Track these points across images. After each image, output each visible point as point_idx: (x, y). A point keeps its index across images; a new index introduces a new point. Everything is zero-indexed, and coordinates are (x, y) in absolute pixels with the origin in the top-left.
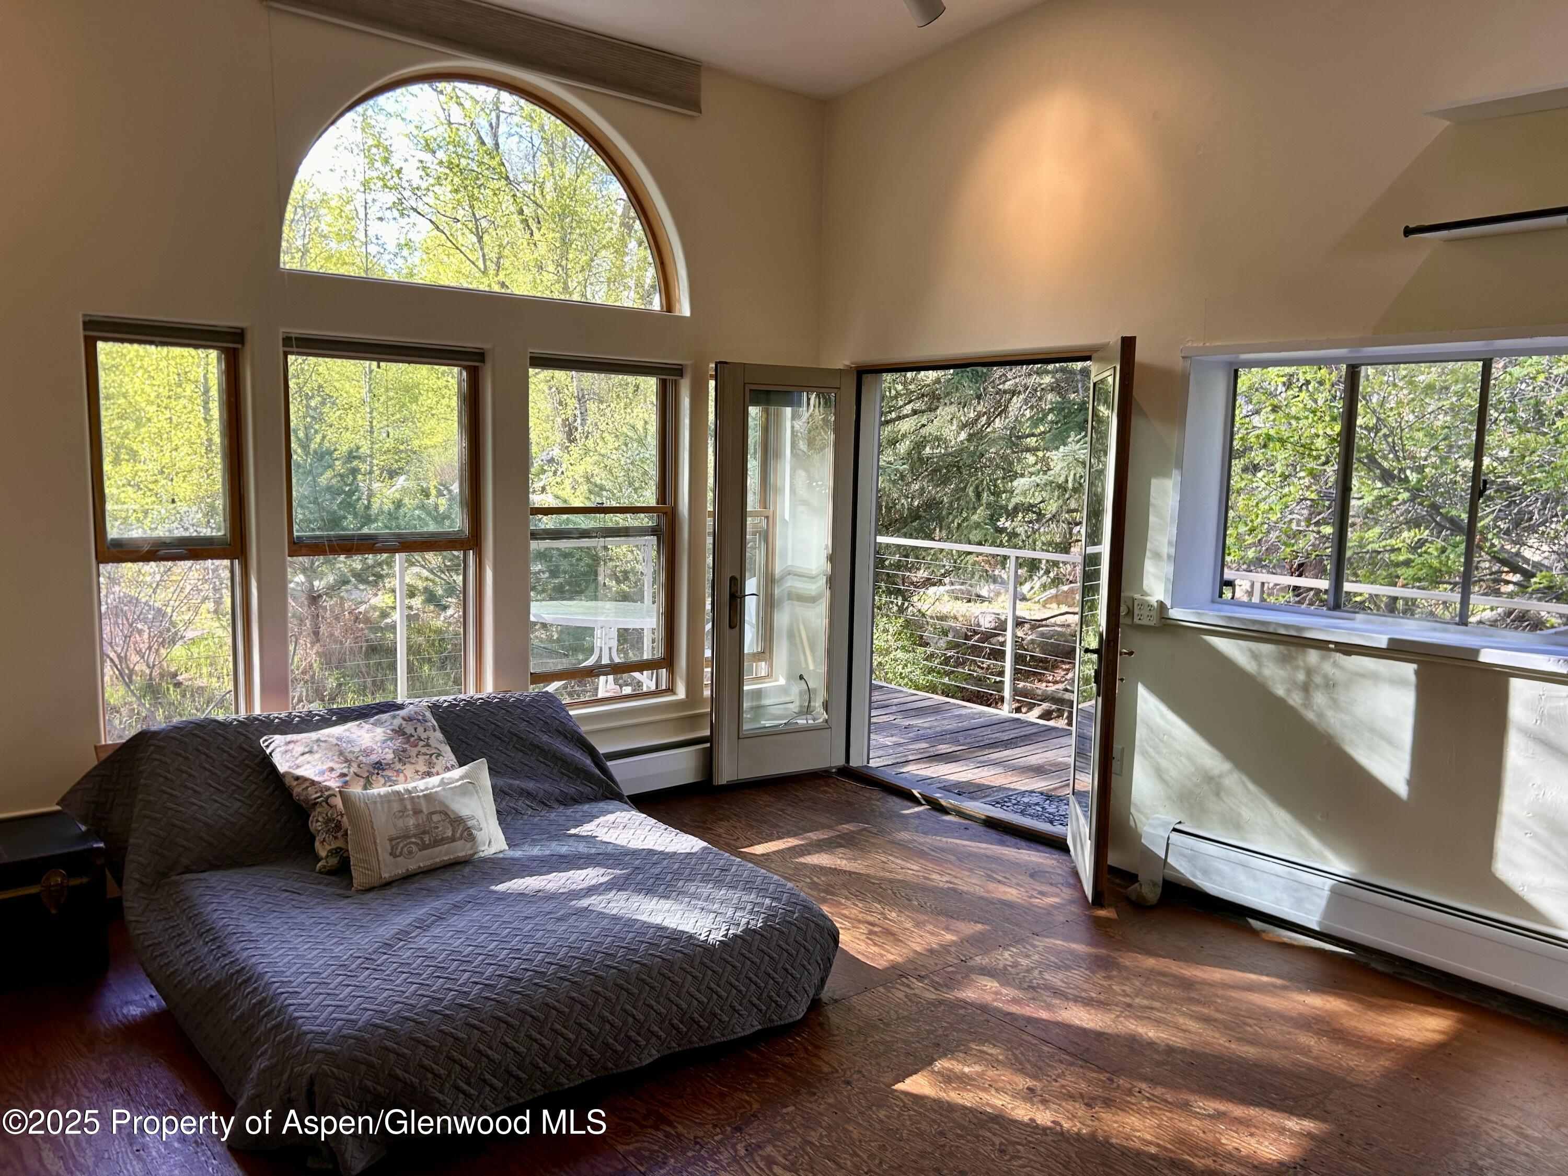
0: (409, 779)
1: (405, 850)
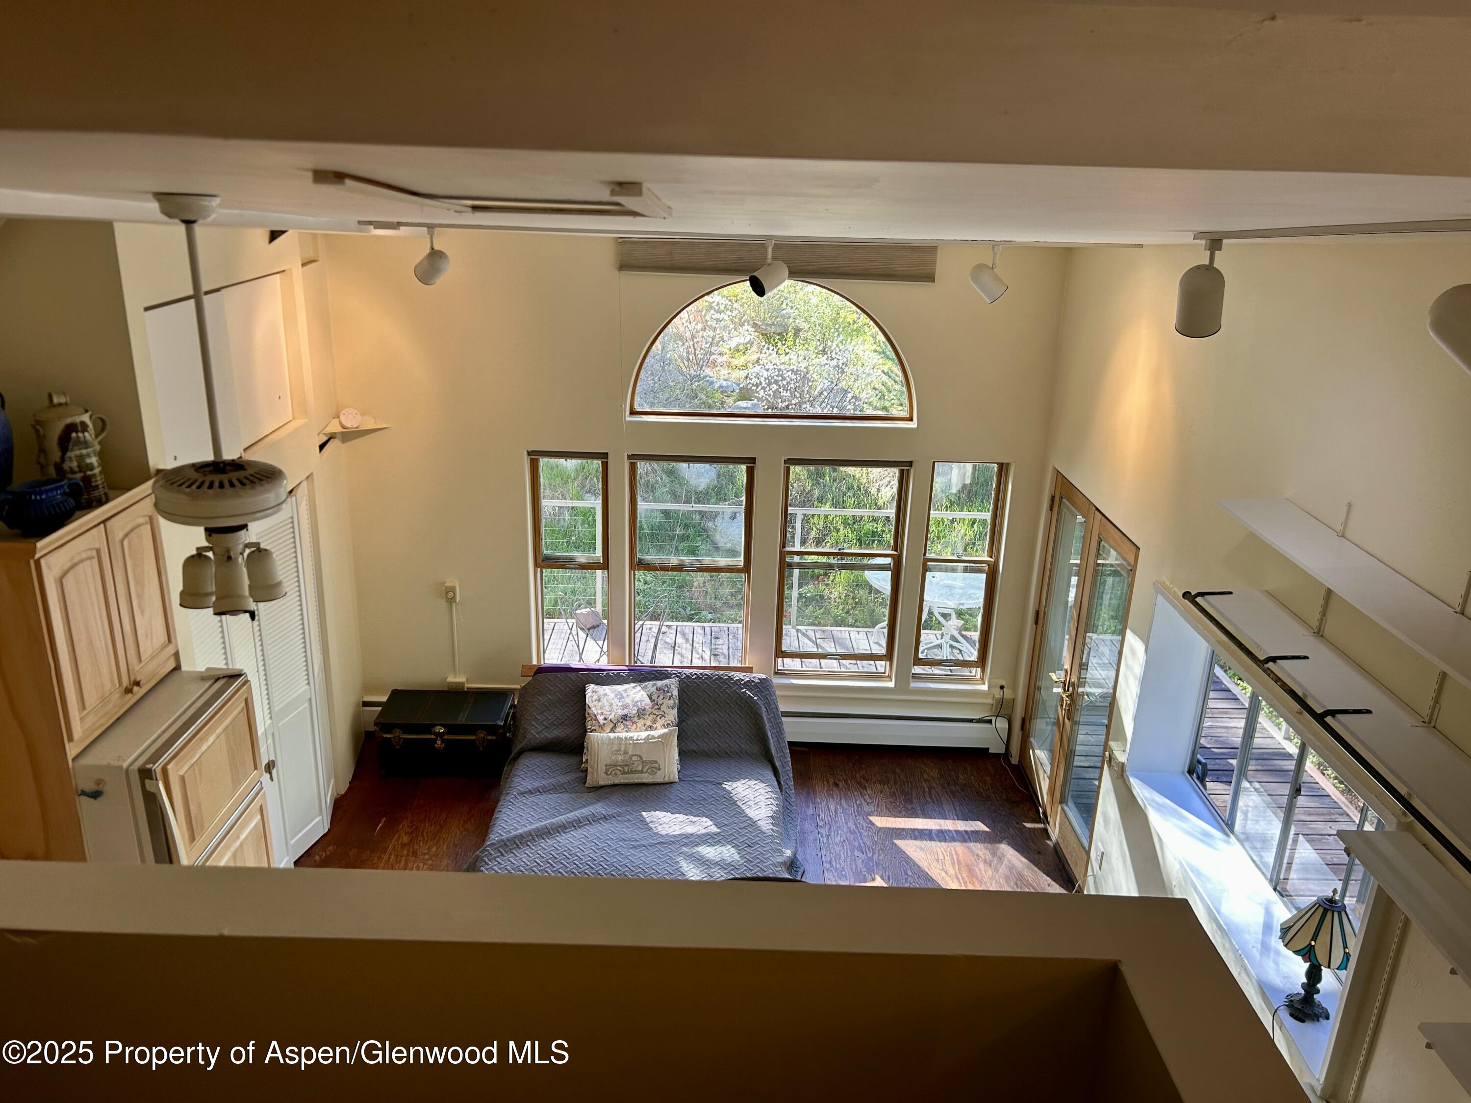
0: (638, 729)
1: (613, 772)
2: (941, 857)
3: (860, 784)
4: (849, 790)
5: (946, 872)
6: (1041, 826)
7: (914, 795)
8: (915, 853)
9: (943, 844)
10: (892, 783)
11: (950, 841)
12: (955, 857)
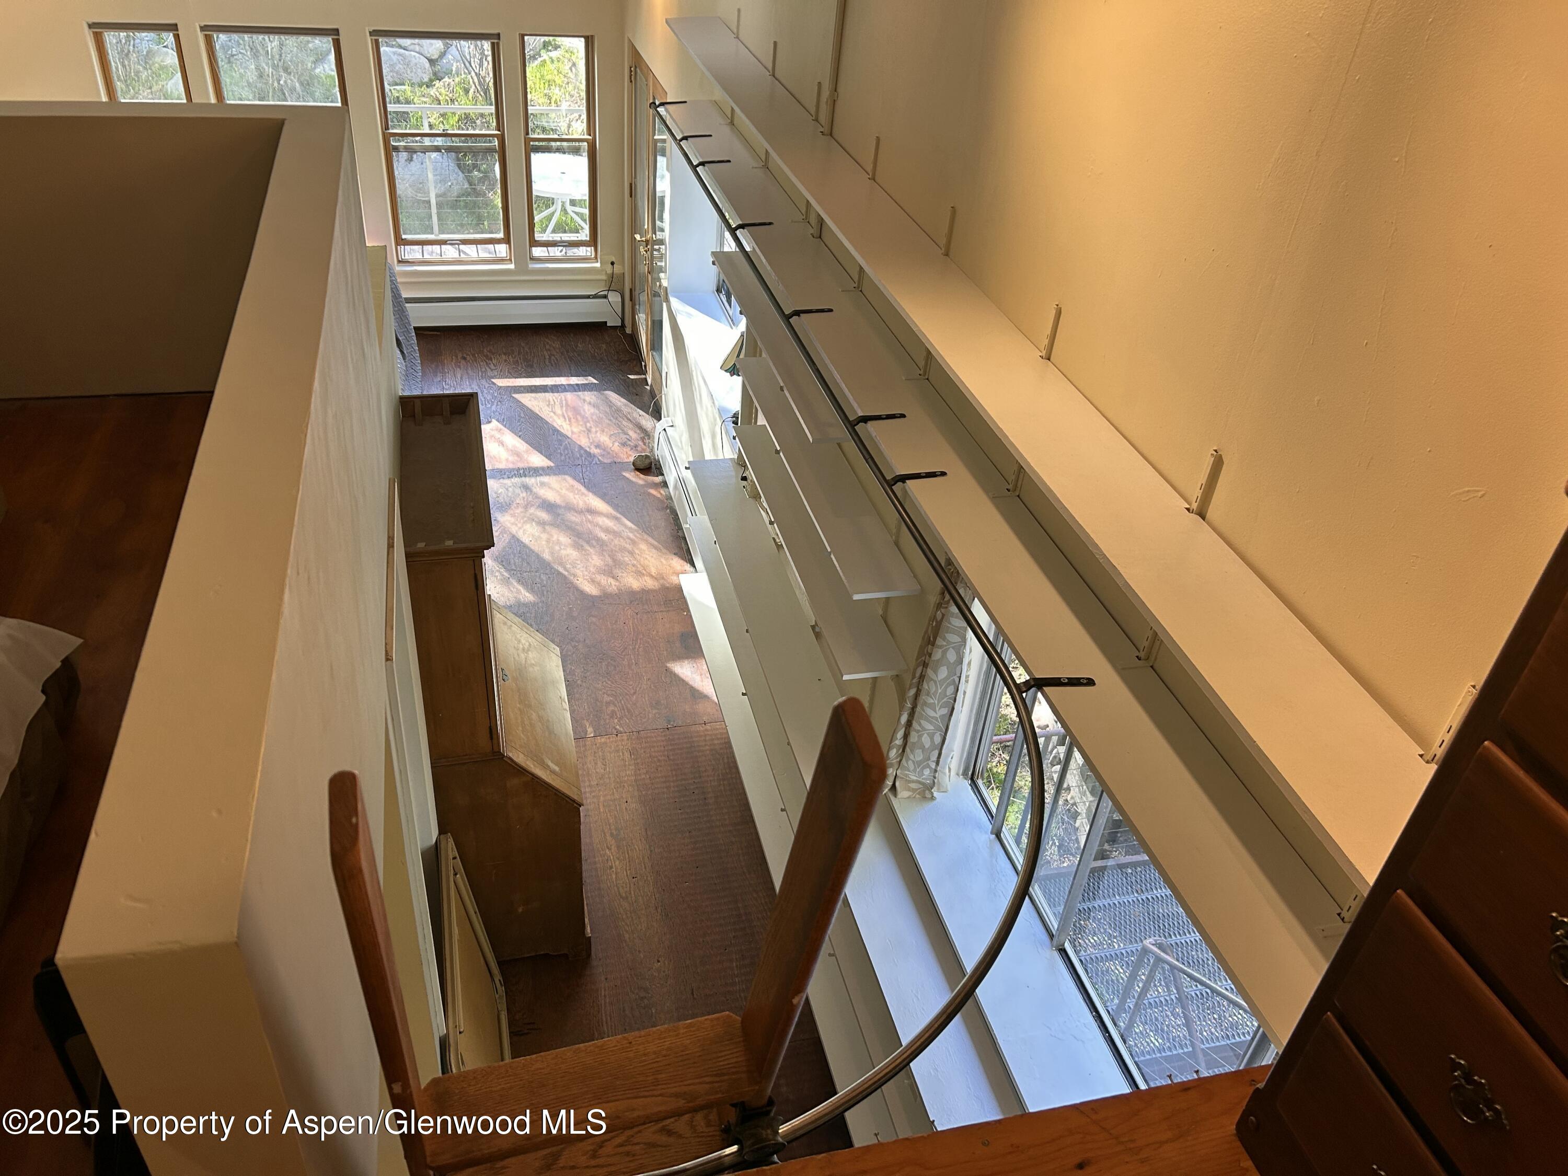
2: (552, 403)
3: (487, 356)
4: (476, 361)
5: (554, 413)
6: (644, 376)
7: (535, 361)
8: (529, 402)
9: (555, 394)
10: (516, 354)
11: (562, 392)
12: (564, 402)
